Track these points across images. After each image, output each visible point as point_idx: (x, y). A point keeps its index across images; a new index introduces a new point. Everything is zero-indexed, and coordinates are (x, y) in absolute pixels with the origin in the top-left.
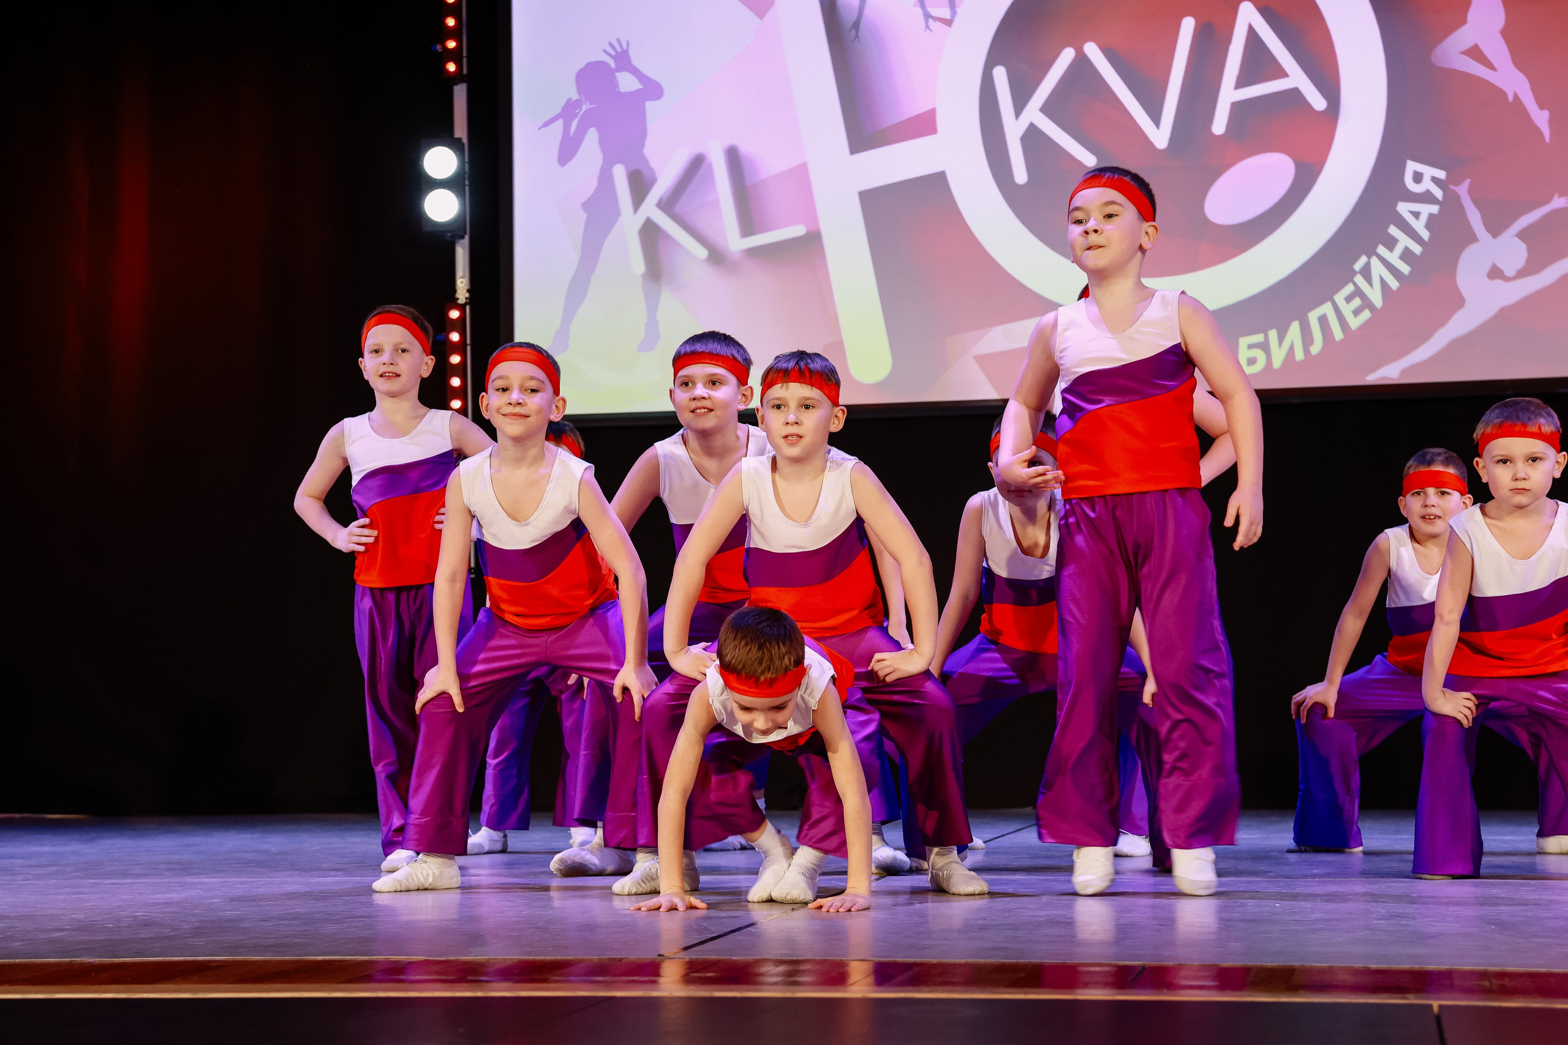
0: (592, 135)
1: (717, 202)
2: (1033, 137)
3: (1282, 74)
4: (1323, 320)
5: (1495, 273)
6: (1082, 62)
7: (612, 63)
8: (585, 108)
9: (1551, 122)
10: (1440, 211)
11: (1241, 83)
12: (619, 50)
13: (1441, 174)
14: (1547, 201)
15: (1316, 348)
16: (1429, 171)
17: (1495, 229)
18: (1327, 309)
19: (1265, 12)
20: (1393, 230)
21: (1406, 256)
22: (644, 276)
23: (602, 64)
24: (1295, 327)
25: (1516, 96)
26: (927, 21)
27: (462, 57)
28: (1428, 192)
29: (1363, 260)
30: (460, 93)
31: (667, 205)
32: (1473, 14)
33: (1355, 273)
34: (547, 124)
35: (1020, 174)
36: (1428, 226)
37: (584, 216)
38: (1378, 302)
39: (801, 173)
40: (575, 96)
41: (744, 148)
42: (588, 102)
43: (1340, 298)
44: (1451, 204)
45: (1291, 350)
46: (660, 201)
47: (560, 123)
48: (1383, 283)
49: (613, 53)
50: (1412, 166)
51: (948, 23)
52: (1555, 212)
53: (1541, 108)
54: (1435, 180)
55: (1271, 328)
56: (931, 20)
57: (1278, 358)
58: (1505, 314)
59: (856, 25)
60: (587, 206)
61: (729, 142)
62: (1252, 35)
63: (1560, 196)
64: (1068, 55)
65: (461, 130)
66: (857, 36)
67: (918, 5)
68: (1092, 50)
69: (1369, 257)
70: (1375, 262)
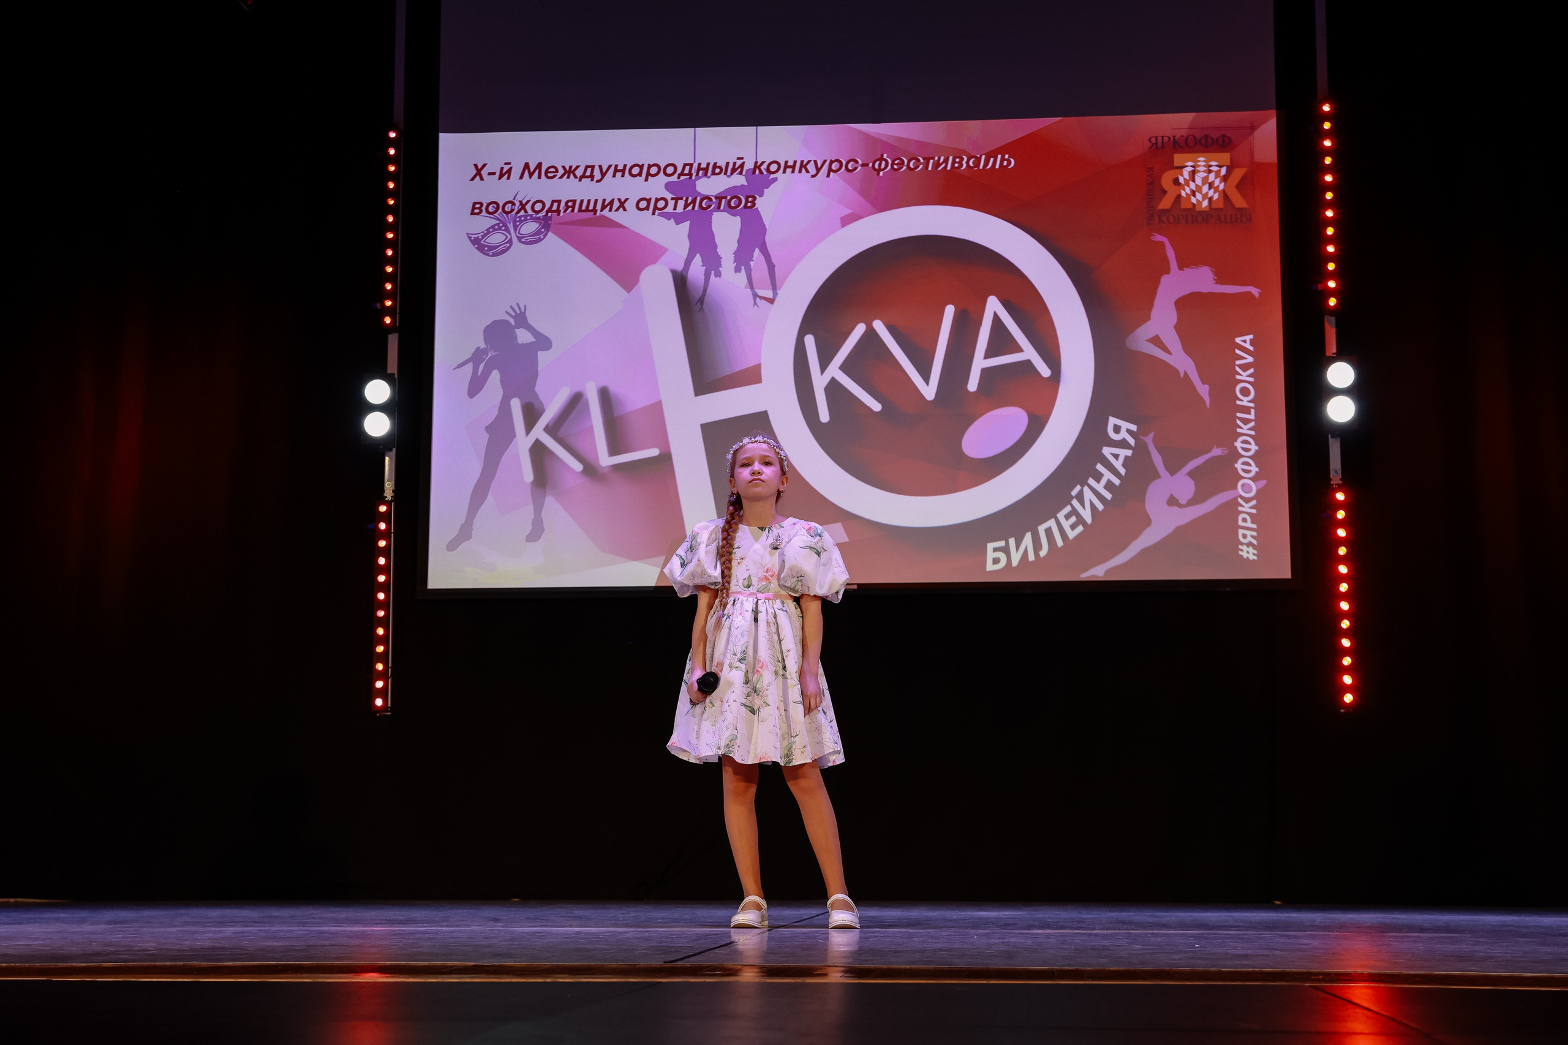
0: (495, 375)
1: (591, 428)
2: (833, 388)
3: (1019, 349)
4: (1049, 531)
5: (1172, 501)
6: (871, 333)
7: (512, 321)
8: (490, 355)
9: (1210, 394)
10: (1133, 454)
11: (988, 355)
12: (518, 312)
13: (1134, 428)
15: (1043, 553)
16: (1125, 425)
17: (1172, 470)
18: (1051, 523)
19: (1006, 304)
20: (1100, 467)
21: (1109, 486)
22: (532, 483)
24: (1028, 537)
25: (1186, 373)
26: (755, 300)
27: (396, 313)
28: (1124, 440)
29: (1078, 488)
30: (393, 341)
31: (550, 430)
32: (1154, 313)
33: (1072, 498)
34: (459, 366)
35: (824, 416)
36: (1124, 465)
38: (1088, 519)
39: (656, 410)
40: (483, 346)
41: (613, 388)
42: (492, 350)
43: (1061, 515)
44: (1140, 449)
45: (1026, 553)
46: (547, 427)
47: (469, 367)
48: (1093, 507)
49: (514, 315)
50: (1113, 421)
51: (771, 301)
52: (1214, 458)
53: (1204, 383)
54: (1129, 431)
55: (1011, 537)
56: (758, 298)
57: (1016, 560)
58: (1179, 531)
59: (701, 300)
60: (488, 429)
61: (602, 383)
62: (997, 320)
63: (1217, 447)
64: (860, 329)
65: (392, 367)
66: (702, 308)
67: (749, 287)
68: (879, 326)
69: (1082, 487)
70: (1086, 490)
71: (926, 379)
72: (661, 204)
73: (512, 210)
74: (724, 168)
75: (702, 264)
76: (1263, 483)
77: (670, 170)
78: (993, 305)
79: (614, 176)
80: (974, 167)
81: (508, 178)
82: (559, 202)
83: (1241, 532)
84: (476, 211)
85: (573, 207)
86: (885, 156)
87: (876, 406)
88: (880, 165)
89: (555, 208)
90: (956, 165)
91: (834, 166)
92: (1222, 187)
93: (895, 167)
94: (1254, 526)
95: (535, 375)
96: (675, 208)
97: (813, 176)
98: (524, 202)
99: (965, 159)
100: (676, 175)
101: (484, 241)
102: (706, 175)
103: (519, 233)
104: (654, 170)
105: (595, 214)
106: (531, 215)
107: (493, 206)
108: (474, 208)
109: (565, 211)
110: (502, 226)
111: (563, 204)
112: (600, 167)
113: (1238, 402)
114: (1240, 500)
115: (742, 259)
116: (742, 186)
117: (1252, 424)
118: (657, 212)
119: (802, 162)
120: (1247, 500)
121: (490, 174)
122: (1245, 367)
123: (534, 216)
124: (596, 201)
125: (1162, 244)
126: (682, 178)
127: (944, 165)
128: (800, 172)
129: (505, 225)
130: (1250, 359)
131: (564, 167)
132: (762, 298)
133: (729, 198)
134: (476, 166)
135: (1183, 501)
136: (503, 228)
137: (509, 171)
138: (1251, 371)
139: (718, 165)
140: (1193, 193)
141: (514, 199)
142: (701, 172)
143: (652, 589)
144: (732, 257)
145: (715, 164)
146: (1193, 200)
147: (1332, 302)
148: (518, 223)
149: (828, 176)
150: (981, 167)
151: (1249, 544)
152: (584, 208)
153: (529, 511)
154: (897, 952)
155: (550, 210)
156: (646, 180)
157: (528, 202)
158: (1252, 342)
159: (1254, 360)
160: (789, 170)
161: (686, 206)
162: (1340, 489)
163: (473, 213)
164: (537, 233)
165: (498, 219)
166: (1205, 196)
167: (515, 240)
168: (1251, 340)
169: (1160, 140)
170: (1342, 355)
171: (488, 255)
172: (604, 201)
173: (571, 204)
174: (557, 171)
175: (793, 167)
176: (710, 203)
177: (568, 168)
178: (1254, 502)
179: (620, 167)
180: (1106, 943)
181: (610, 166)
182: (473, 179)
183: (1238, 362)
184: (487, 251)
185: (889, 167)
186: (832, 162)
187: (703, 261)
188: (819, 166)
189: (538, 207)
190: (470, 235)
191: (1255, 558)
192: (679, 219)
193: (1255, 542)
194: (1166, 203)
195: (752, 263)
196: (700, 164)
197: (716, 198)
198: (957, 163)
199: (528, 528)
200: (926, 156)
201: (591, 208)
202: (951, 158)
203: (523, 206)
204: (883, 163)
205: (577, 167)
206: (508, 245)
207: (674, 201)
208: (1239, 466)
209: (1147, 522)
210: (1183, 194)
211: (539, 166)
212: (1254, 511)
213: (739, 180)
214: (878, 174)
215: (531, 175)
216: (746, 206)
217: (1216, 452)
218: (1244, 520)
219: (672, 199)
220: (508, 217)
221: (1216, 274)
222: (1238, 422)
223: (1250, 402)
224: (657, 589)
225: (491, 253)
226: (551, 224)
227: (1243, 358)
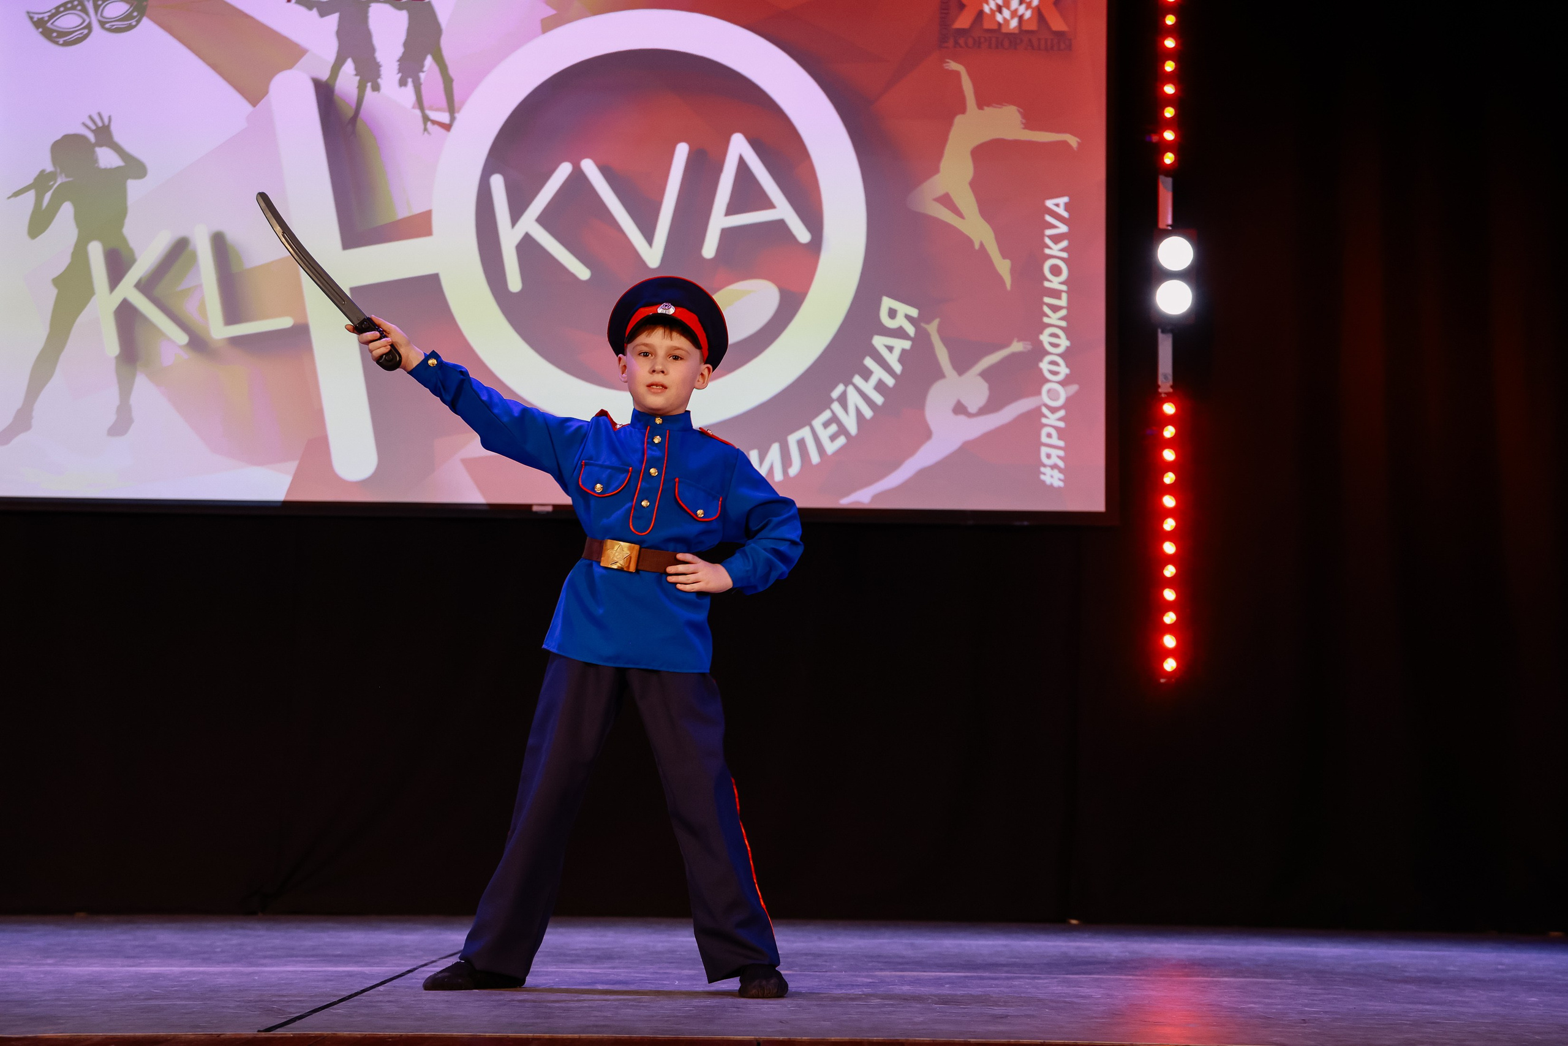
0: (67, 210)
1: (199, 287)
2: (528, 247)
3: (769, 205)
4: (801, 443)
5: (959, 409)
6: (578, 176)
7: (91, 137)
9: (1013, 271)
10: (912, 346)
11: (731, 210)
12: (100, 124)
13: (914, 312)
14: (1007, 345)
15: (794, 471)
16: (903, 309)
17: (961, 367)
18: (805, 433)
19: (756, 144)
20: (869, 362)
21: (880, 387)
22: (117, 358)
24: (775, 448)
25: (982, 245)
26: (425, 124)
28: (901, 328)
29: (840, 388)
31: (146, 287)
32: (945, 164)
33: (832, 401)
34: (16, 194)
35: (515, 283)
36: (901, 360)
37: (54, 292)
38: (853, 429)
40: (49, 168)
41: (231, 235)
42: (63, 175)
43: (818, 423)
44: (921, 341)
46: (139, 282)
47: (31, 195)
48: (859, 413)
49: (93, 127)
50: (887, 303)
52: (1014, 356)
53: (1004, 257)
54: (908, 317)
56: (429, 124)
58: (966, 449)
60: (56, 282)
61: (217, 227)
63: (1019, 341)
64: (564, 170)
67: (417, 106)
68: (589, 167)
69: (846, 386)
70: (851, 390)
71: (649, 238)
76: (1074, 388)
78: (739, 146)
83: (1044, 450)
87: (583, 273)
94: (1061, 443)
95: (123, 213)
101: (52, 24)
103: (101, 15)
110: (77, 5)
113: (1047, 284)
114: (1045, 410)
115: (409, 68)
117: (1063, 312)
120: (1054, 410)
122: (1056, 239)
125: (957, 74)
129: (81, 4)
130: (1063, 229)
132: (434, 122)
135: (973, 409)
136: (79, 8)
138: (1065, 244)
140: (999, 9)
143: (279, 504)
146: (999, 18)
147: (1169, 158)
148: (100, 3)
151: (1054, 467)
158: (1067, 207)
159: (1070, 229)
162: (1169, 398)
164: (127, 17)
166: (1014, 13)
167: (96, 26)
168: (1066, 204)
170: (1178, 227)
171: (57, 43)
178: (1062, 413)
183: (1049, 232)
184: (56, 37)
187: (356, 69)
190: (32, 15)
191: (1061, 484)
193: (1061, 464)
194: (963, 22)
195: (422, 76)
199: (111, 418)
206: (86, 31)
208: (1044, 366)
209: (927, 434)
210: (987, 9)
212: (1062, 424)
217: (1017, 347)
218: (1049, 435)
221: (1025, 116)
222: (1046, 309)
223: (1061, 283)
224: (286, 504)
225: (61, 41)
226: (146, 5)
227: (1054, 227)
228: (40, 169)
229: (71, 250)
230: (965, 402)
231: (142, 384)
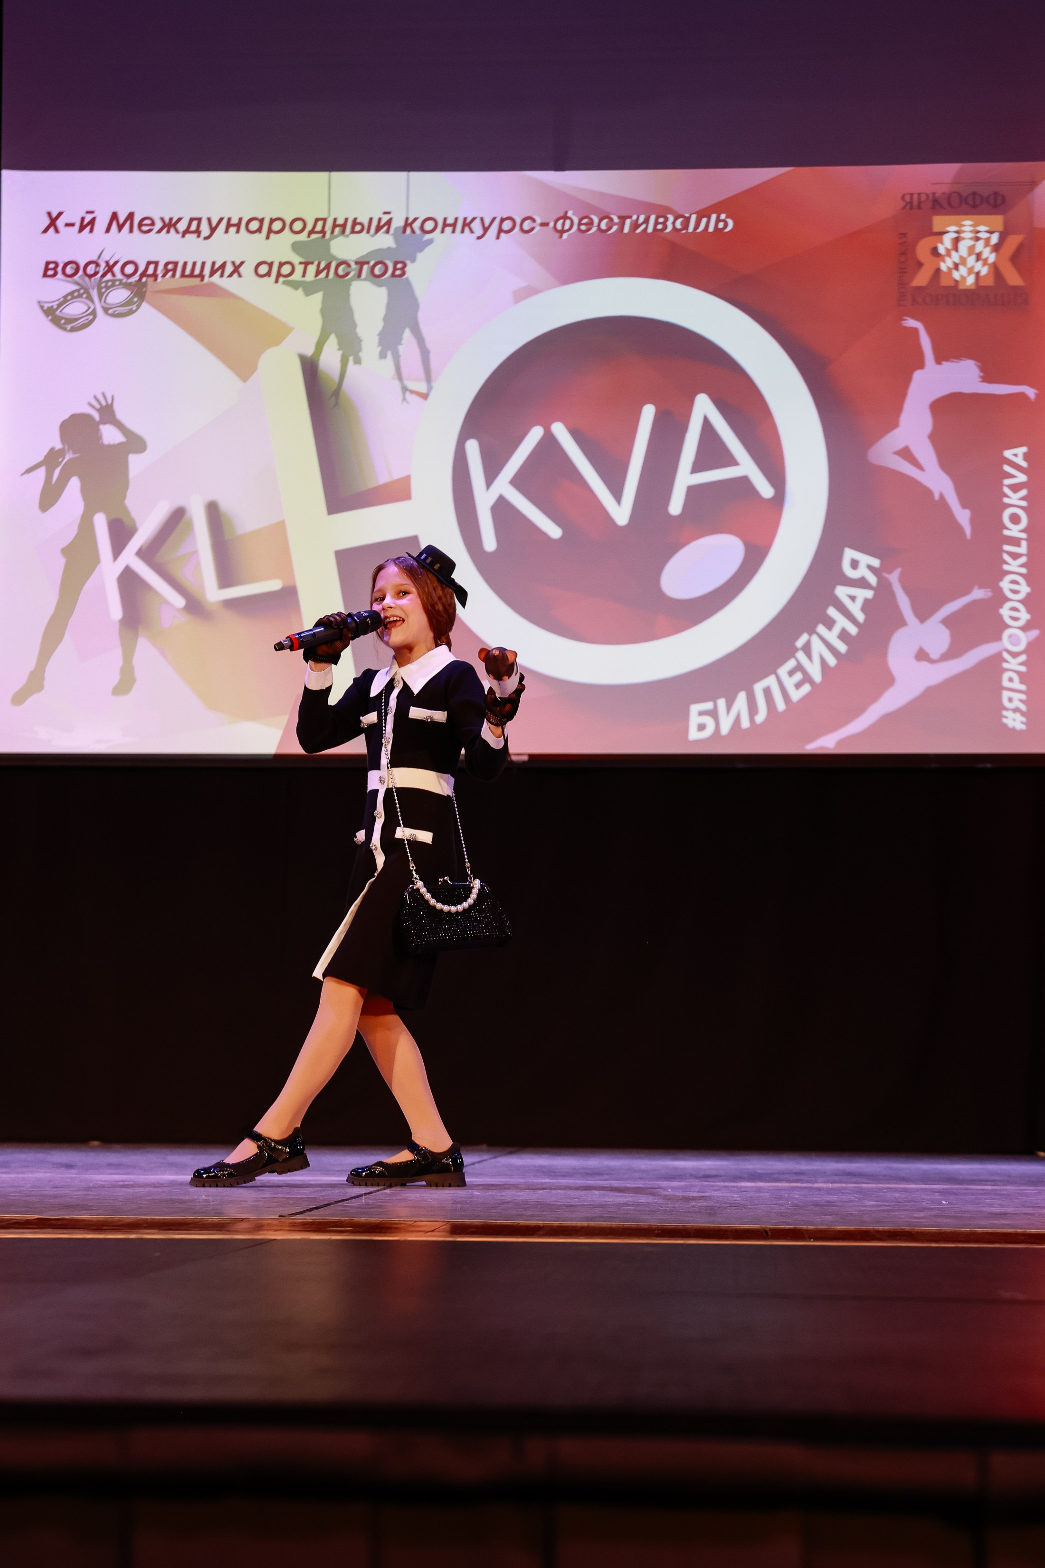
0: (74, 484)
1: (195, 553)
2: (501, 508)
4: (767, 692)
5: (922, 655)
6: (549, 440)
7: (96, 416)
9: (973, 521)
10: (875, 595)
11: (697, 468)
12: (104, 403)
13: (876, 563)
14: (968, 592)
15: (760, 718)
16: (865, 560)
17: (923, 615)
18: (771, 681)
20: (832, 612)
21: (844, 635)
23: (88, 417)
24: (742, 697)
25: (942, 496)
26: (404, 394)
28: (863, 578)
29: (804, 637)
31: (147, 554)
33: (796, 650)
34: (29, 471)
35: (490, 543)
36: (864, 609)
38: (817, 676)
39: (279, 531)
40: (58, 445)
41: (226, 504)
42: (71, 452)
43: (783, 671)
44: (883, 590)
45: (738, 719)
46: (140, 550)
47: (42, 471)
48: (823, 662)
50: (849, 554)
51: (425, 396)
52: (975, 602)
53: (964, 506)
54: (870, 568)
55: (720, 697)
56: (408, 394)
57: (726, 726)
58: (930, 692)
59: (337, 392)
60: (65, 551)
61: (210, 498)
62: (707, 426)
63: (980, 588)
64: (536, 434)
66: (337, 404)
68: (559, 430)
69: (810, 635)
70: (815, 639)
71: (618, 495)
72: (286, 270)
73: (96, 273)
74: (366, 225)
75: (337, 347)
76: (1034, 633)
77: (298, 226)
79: (227, 231)
80: (682, 230)
81: (91, 231)
82: (156, 264)
83: (1006, 694)
84: (50, 273)
85: (174, 270)
86: (570, 214)
87: (554, 531)
88: (563, 224)
89: (151, 271)
90: (660, 227)
91: (507, 225)
92: (992, 258)
93: (583, 228)
94: (1023, 687)
96: (304, 275)
97: (479, 238)
98: (111, 263)
99: (671, 218)
100: (306, 232)
101: (61, 311)
102: (343, 232)
103: (105, 302)
104: (277, 226)
105: (202, 280)
106: (121, 280)
107: (71, 267)
108: (46, 269)
109: (164, 276)
110: (84, 293)
111: (161, 267)
112: (209, 220)
113: (1006, 532)
114: (1006, 655)
116: (389, 249)
117: (1023, 560)
118: (281, 279)
119: (465, 219)
120: (1014, 655)
121: (67, 225)
122: (1015, 488)
123: (124, 280)
124: (203, 264)
125: (915, 331)
126: (313, 236)
127: (643, 226)
128: (462, 231)
129: (87, 291)
130: (1022, 478)
131: (162, 219)
132: (412, 392)
133: (372, 263)
134: (49, 214)
135: (935, 655)
136: (85, 296)
137: (92, 222)
138: (1024, 492)
139: (358, 221)
140: (956, 267)
141: (99, 258)
142: (337, 230)
143: (270, 757)
144: (376, 339)
145: (355, 219)
146: (956, 275)
148: (103, 290)
149: (498, 237)
150: (691, 229)
151: (1016, 710)
152: (188, 272)
153: (116, 657)
154: (571, 1206)
155: (144, 274)
156: (268, 238)
157: (116, 263)
158: (1026, 457)
159: (1029, 478)
160: (448, 230)
161: (318, 272)
163: (45, 275)
164: (128, 302)
165: (77, 284)
166: (971, 271)
167: (100, 311)
168: (1025, 454)
169: (915, 197)
171: (65, 329)
172: (214, 263)
173: (171, 268)
174: (153, 224)
175: (454, 225)
176: (348, 270)
177: (167, 221)
178: (1023, 658)
179: (234, 221)
180: (831, 1198)
181: (221, 220)
182: (46, 231)
183: (1007, 482)
184: (64, 323)
185: (575, 228)
186: (503, 220)
188: (487, 224)
189: (129, 269)
190: (42, 304)
191: (1023, 727)
192: (309, 289)
193: (1023, 707)
194: (921, 279)
195: (401, 348)
196: (335, 220)
197: (357, 263)
198: (660, 223)
199: (115, 678)
200: (621, 214)
201: (197, 272)
202: (653, 218)
203: (110, 268)
204: (568, 222)
205: (179, 220)
206: (91, 317)
207: (302, 266)
208: (1005, 612)
209: (889, 680)
210: (943, 267)
211: (131, 216)
212: (1023, 669)
213: (384, 241)
214: (561, 237)
215: (120, 227)
216: (393, 275)
217: (978, 594)
218: (1011, 680)
219: (301, 263)
220: (90, 280)
221: (982, 369)
222: (1006, 557)
223: (1021, 531)
224: (277, 757)
225: (69, 327)
226: (145, 291)
227: (1013, 476)
228: (51, 447)
229: (78, 522)
230: (927, 649)
231: (144, 647)
